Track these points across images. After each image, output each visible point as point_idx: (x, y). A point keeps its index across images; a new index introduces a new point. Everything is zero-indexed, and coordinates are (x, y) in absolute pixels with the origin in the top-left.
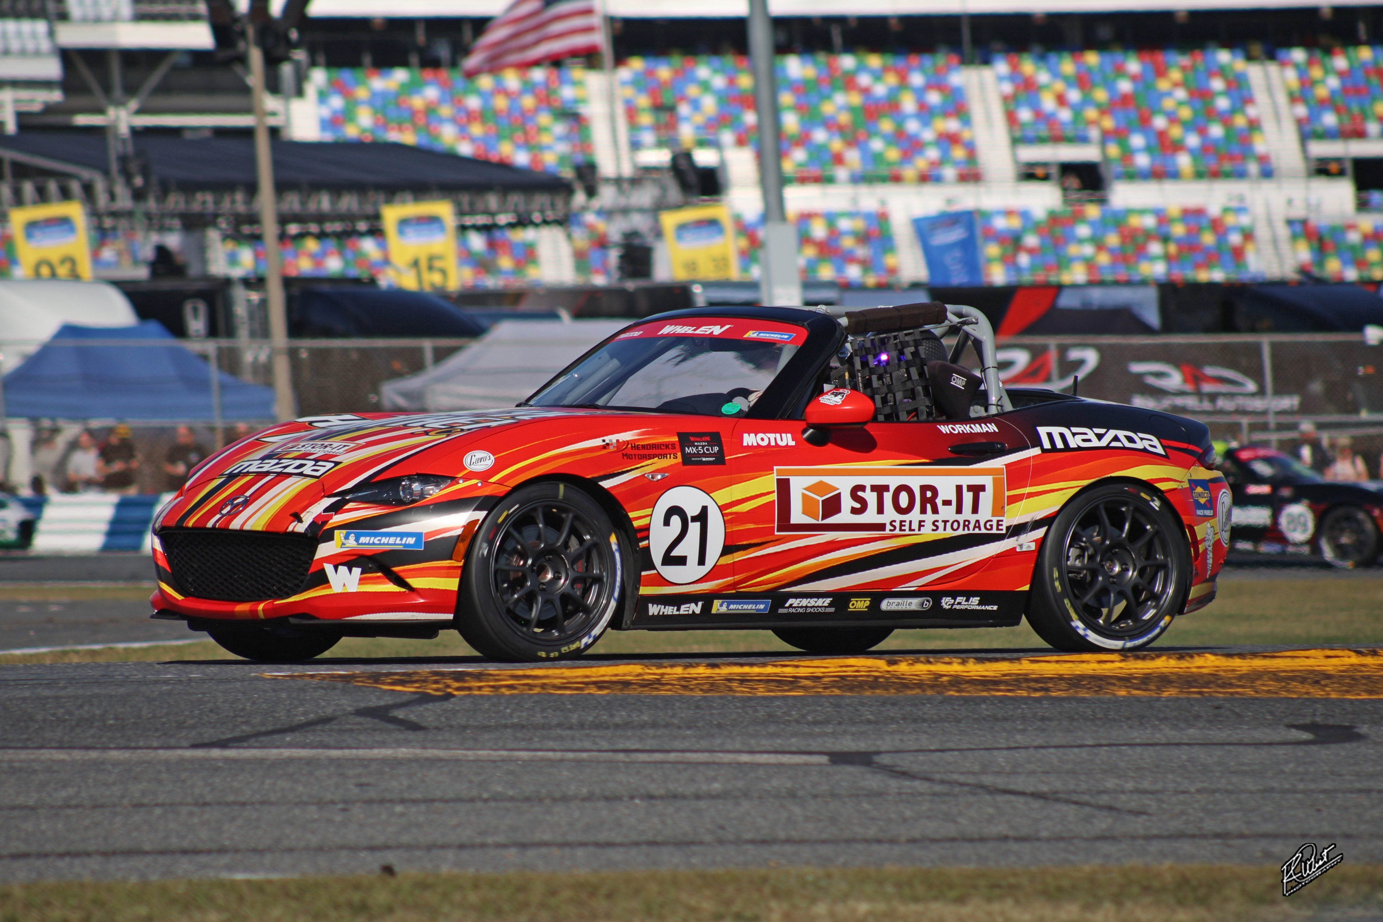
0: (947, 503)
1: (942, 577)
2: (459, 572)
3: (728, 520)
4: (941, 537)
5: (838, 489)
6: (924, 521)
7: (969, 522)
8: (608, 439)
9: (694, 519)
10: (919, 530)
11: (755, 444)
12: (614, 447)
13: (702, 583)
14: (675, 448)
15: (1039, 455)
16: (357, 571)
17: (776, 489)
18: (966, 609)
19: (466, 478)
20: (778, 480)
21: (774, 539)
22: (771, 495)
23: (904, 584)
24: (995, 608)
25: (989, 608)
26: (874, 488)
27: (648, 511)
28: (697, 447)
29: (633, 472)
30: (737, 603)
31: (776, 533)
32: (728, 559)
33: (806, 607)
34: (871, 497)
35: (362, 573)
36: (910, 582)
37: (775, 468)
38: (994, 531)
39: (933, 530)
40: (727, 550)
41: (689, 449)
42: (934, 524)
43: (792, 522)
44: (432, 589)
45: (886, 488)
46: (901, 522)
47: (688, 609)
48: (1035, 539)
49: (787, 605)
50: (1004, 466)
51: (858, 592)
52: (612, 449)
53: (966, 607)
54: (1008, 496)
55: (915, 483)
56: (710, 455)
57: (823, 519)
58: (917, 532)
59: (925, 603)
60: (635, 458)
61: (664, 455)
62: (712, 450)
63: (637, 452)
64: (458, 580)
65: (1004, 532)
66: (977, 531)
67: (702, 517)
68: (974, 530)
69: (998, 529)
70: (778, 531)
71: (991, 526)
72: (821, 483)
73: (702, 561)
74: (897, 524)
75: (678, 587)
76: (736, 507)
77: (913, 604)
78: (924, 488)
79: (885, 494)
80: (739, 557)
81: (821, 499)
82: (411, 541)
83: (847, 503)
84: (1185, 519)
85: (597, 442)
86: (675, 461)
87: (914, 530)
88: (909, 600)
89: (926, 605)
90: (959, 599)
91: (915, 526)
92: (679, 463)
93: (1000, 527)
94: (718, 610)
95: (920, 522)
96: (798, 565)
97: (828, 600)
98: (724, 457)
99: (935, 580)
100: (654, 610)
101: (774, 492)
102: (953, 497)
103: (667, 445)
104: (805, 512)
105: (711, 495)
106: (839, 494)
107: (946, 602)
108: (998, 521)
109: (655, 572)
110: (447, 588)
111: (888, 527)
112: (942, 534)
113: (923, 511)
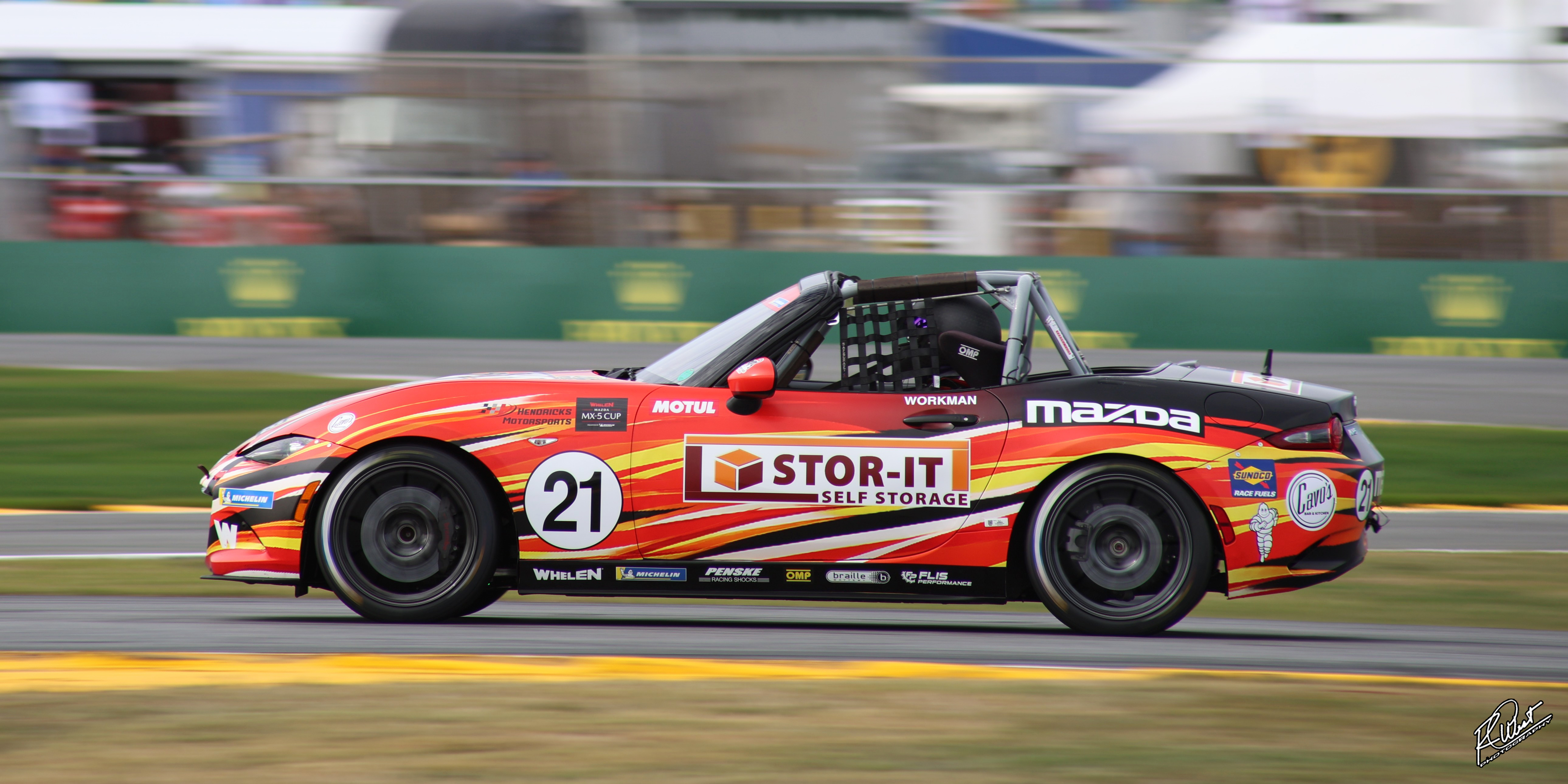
0: (893, 475)
1: (897, 550)
2: (301, 532)
3: (625, 487)
4: (889, 510)
5: (760, 458)
6: (865, 493)
7: (924, 496)
8: (491, 404)
9: (584, 485)
10: (860, 501)
11: (667, 411)
12: (496, 412)
13: (598, 549)
14: (570, 413)
15: (1018, 429)
16: (234, 527)
17: (684, 457)
18: (935, 584)
19: (322, 440)
20: (687, 447)
21: (683, 507)
22: (678, 463)
23: (853, 556)
24: (969, 584)
25: (962, 584)
26: (803, 458)
27: (525, 476)
28: (596, 413)
29: (511, 436)
30: (645, 571)
31: (684, 501)
32: (628, 526)
33: (732, 576)
34: (800, 469)
35: (239, 530)
36: (860, 554)
37: (686, 435)
38: (957, 505)
39: (877, 502)
40: (624, 517)
41: (586, 415)
42: (878, 495)
43: (702, 491)
44: (277, 548)
45: (819, 459)
46: (837, 493)
47: (586, 575)
48: (1008, 514)
49: (708, 573)
50: (970, 440)
51: (797, 563)
52: (492, 413)
53: (934, 582)
54: (971, 470)
55: (855, 455)
56: (610, 421)
57: (740, 489)
58: (857, 503)
59: (881, 576)
60: (519, 423)
61: (555, 420)
62: (613, 417)
63: (524, 417)
64: (300, 540)
65: (969, 506)
66: (935, 505)
67: (595, 483)
68: (931, 503)
69: (961, 503)
70: (686, 499)
71: (953, 500)
72: (740, 451)
73: (595, 526)
74: (832, 496)
75: (568, 552)
76: (636, 474)
77: (868, 577)
78: (865, 461)
79: (817, 465)
80: (641, 524)
81: (738, 468)
82: (264, 500)
83: (770, 472)
84: (1207, 500)
85: (479, 406)
86: (568, 427)
87: (854, 502)
88: (861, 573)
89: (883, 578)
90: (922, 574)
91: (855, 497)
92: (571, 429)
93: (963, 502)
94: (623, 577)
95: (861, 494)
96: (715, 533)
97: (757, 571)
98: (626, 424)
99: (889, 553)
100: (541, 575)
101: (682, 459)
102: (902, 470)
103: (561, 411)
104: (718, 481)
105: (605, 461)
106: (761, 463)
107: (908, 576)
108: (961, 496)
109: (535, 537)
110: (290, 548)
111: (821, 498)
112: (887, 506)
113: (864, 482)
